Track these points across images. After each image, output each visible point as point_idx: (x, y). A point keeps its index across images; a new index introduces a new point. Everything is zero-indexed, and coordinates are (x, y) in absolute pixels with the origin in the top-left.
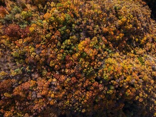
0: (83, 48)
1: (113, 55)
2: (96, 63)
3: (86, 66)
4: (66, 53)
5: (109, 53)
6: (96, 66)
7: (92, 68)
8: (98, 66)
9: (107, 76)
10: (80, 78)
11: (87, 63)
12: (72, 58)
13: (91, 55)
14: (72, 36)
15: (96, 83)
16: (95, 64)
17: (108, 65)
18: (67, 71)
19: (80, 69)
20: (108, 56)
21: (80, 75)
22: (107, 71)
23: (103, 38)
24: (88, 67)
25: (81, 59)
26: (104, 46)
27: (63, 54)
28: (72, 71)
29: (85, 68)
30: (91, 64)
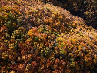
0: (33, 33)
1: (60, 36)
2: (49, 43)
3: (41, 47)
4: (18, 41)
5: (56, 35)
6: (50, 45)
7: (47, 48)
8: (52, 45)
9: (63, 51)
10: (40, 60)
11: (42, 45)
12: (25, 45)
13: (42, 37)
14: (19, 27)
15: (57, 60)
16: (49, 45)
17: (60, 42)
18: (24, 57)
19: (37, 52)
20: (57, 37)
21: (39, 58)
22: (61, 47)
23: (47, 26)
24: (43, 48)
25: (35, 43)
26: (50, 31)
27: (14, 43)
28: (30, 56)
29: (41, 49)
30: (46, 45)
